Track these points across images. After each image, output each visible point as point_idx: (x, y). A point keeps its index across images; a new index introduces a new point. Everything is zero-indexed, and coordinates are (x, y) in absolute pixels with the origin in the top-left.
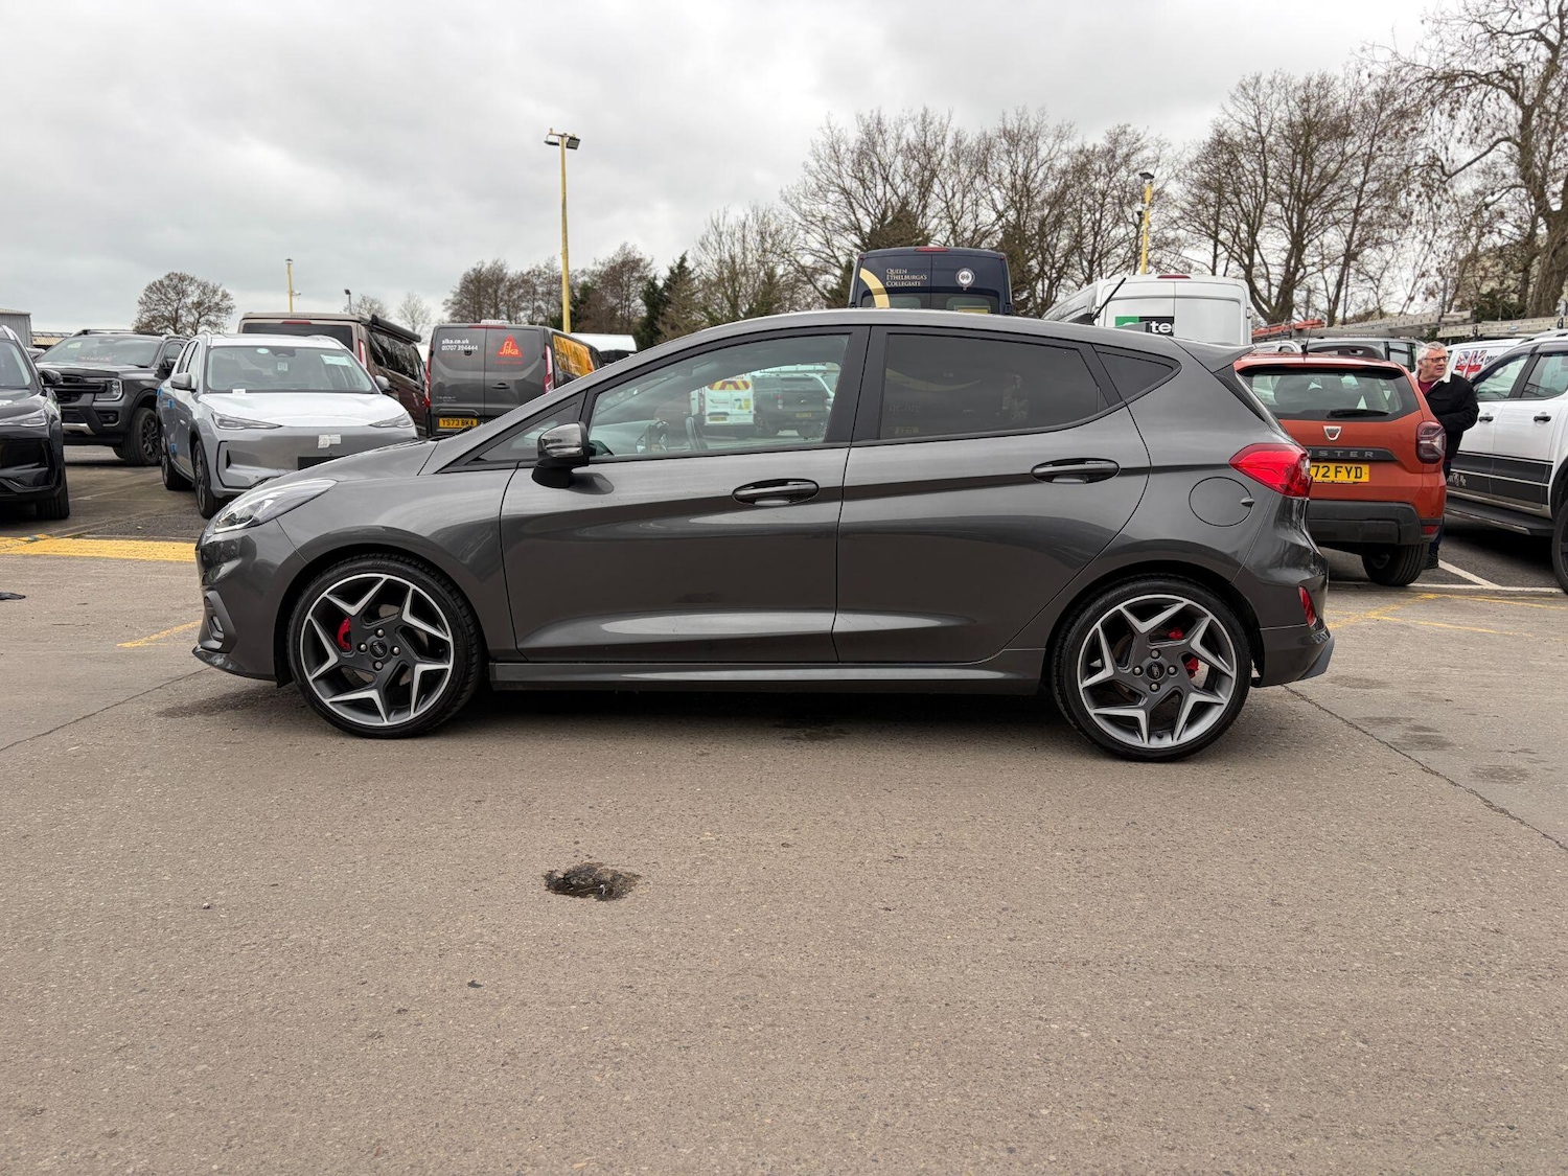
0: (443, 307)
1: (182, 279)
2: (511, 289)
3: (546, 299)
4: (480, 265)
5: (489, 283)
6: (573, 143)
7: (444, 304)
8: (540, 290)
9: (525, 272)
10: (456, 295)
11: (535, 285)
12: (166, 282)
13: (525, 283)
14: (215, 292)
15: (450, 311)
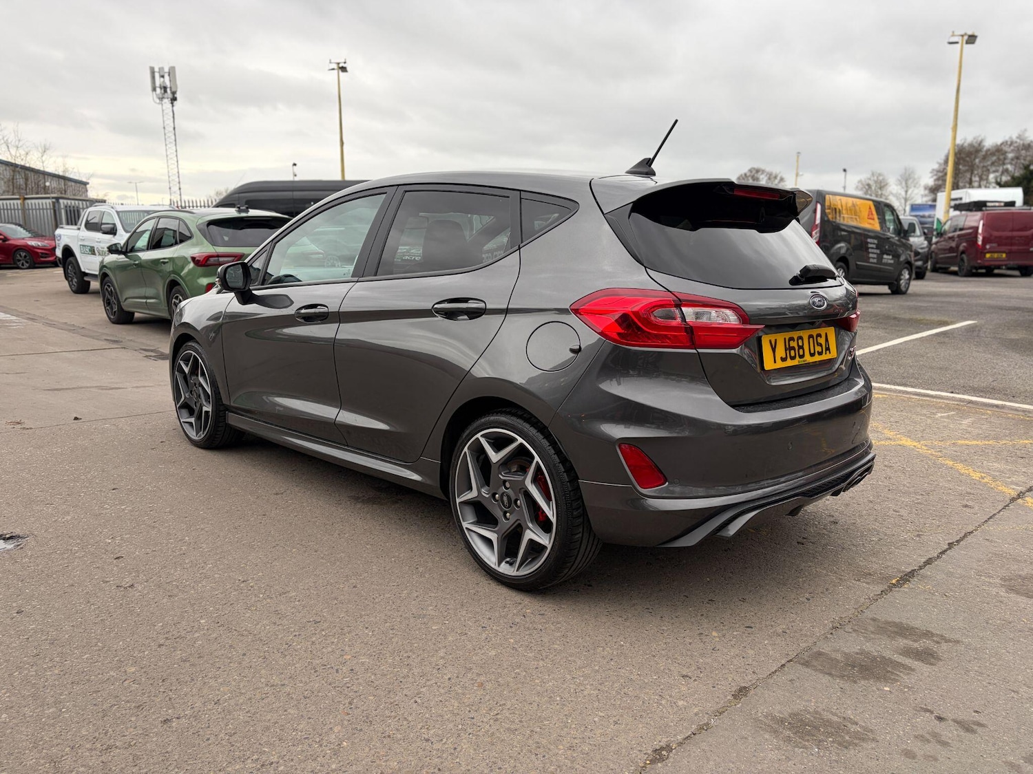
0: (930, 175)
1: (758, 171)
2: (984, 158)
3: (1014, 162)
4: (963, 141)
5: (969, 154)
6: (972, 39)
7: (931, 172)
8: (1010, 155)
9: (999, 143)
10: (940, 164)
11: (1006, 152)
12: (748, 174)
13: (998, 152)
14: (776, 177)
15: (935, 177)
